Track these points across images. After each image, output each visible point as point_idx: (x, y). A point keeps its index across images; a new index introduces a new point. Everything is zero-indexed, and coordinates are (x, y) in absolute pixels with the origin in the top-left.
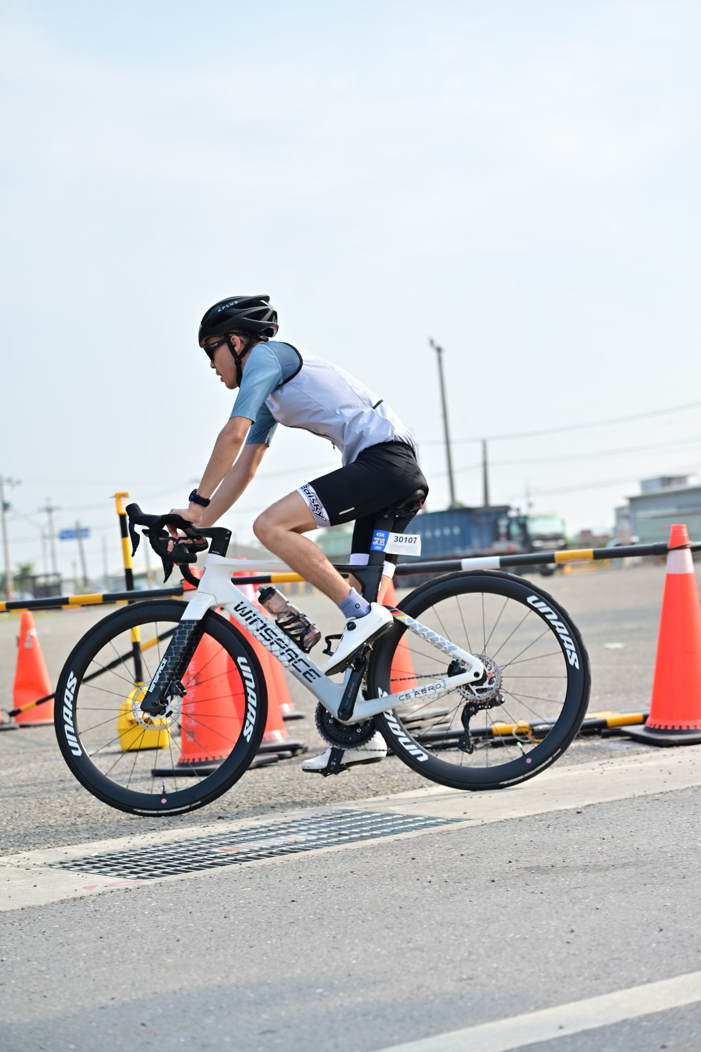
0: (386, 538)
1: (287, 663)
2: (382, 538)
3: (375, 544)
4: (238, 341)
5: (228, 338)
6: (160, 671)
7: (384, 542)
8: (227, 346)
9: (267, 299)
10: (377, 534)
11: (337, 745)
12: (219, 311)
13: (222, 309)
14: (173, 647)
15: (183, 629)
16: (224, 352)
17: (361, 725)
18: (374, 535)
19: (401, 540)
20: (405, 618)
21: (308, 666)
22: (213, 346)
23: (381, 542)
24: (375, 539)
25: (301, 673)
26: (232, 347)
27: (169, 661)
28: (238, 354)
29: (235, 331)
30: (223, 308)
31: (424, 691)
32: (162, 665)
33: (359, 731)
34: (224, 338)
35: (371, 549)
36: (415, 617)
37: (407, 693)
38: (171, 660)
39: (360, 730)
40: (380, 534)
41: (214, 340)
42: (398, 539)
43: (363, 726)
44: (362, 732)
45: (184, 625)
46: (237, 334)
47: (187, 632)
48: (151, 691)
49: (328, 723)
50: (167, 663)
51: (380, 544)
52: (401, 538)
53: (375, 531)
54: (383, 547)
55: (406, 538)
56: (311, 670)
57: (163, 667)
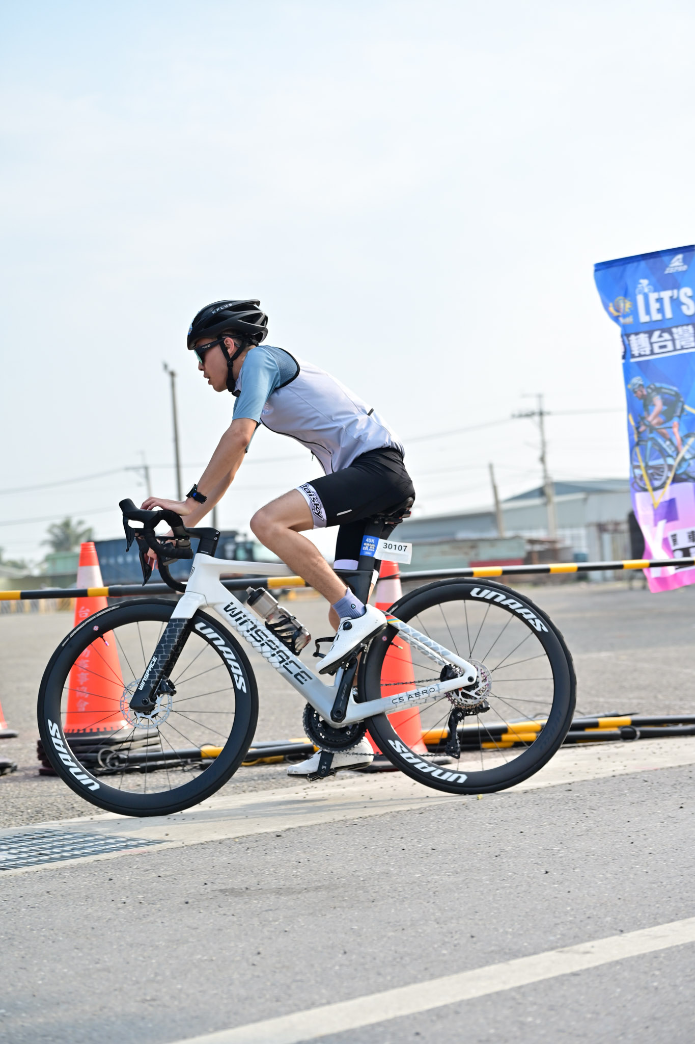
0: (376, 544)
1: (278, 665)
2: (372, 544)
3: (365, 549)
4: (232, 343)
5: (220, 341)
6: (150, 669)
7: (373, 548)
8: (220, 348)
9: (258, 303)
10: (367, 540)
11: (327, 749)
12: (213, 313)
13: (216, 311)
14: (163, 645)
15: (173, 627)
16: (216, 354)
17: (350, 728)
18: (363, 541)
19: (390, 547)
20: (397, 623)
21: (300, 668)
22: (205, 347)
23: (371, 548)
24: (365, 544)
25: (293, 675)
26: (225, 350)
27: (160, 659)
28: (231, 357)
29: (229, 333)
30: (218, 309)
31: (417, 694)
32: (152, 663)
33: (348, 733)
34: (217, 339)
35: (361, 554)
36: (406, 621)
37: (400, 697)
38: (161, 658)
39: (350, 732)
40: (370, 540)
41: (206, 342)
42: (387, 546)
43: (352, 729)
44: (352, 735)
45: (174, 624)
46: (230, 336)
47: (178, 630)
48: (141, 689)
49: (317, 727)
50: (157, 661)
51: (370, 550)
52: (390, 546)
53: (364, 536)
54: (373, 553)
55: (396, 546)
56: (303, 672)
57: (153, 665)
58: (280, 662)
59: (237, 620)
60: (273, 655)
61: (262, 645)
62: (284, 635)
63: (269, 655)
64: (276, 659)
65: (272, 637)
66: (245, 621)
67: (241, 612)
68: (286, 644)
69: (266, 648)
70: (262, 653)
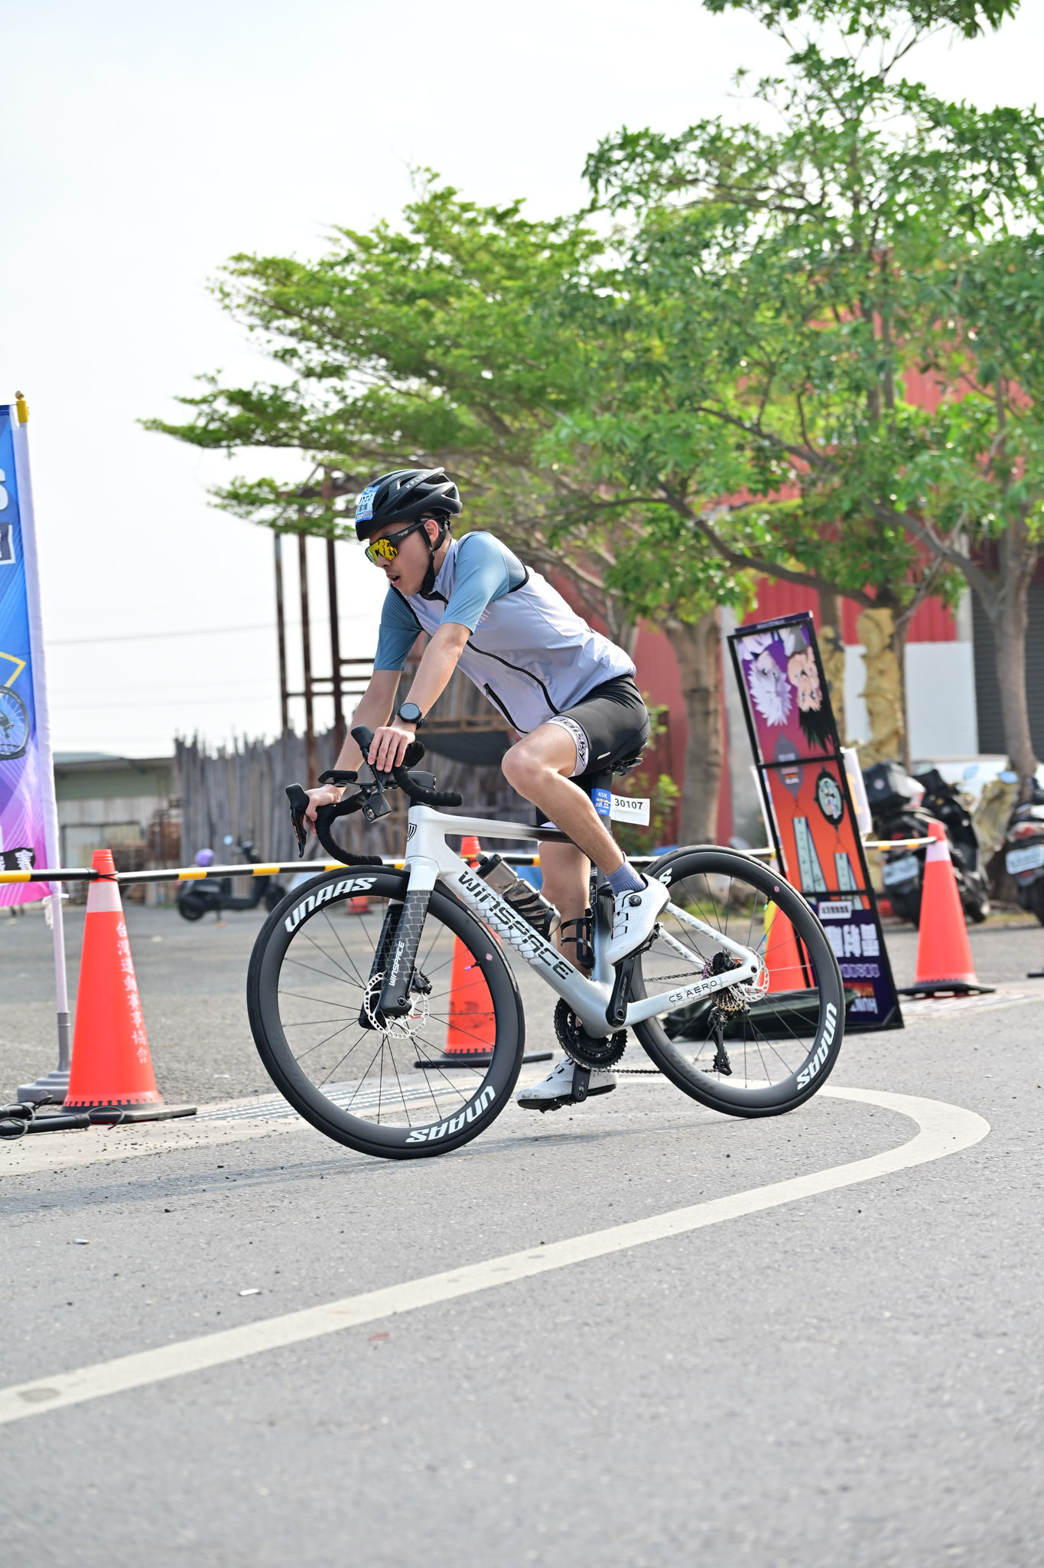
0: (609, 799)
1: (531, 954)
2: (605, 799)
3: (599, 806)
4: (435, 526)
5: (418, 525)
6: (398, 958)
7: (608, 805)
8: (419, 533)
14: (408, 926)
16: (414, 544)
18: (595, 795)
19: (622, 804)
21: (558, 958)
22: (400, 534)
23: (604, 804)
24: (598, 799)
25: (552, 967)
26: (425, 536)
27: (408, 945)
28: (433, 546)
29: (428, 514)
31: (697, 990)
32: (399, 951)
34: (414, 524)
37: (677, 993)
38: (409, 943)
40: (600, 794)
41: (400, 528)
42: (619, 803)
46: (431, 518)
48: (392, 985)
51: (604, 807)
52: (622, 802)
53: (594, 790)
54: (609, 811)
55: (628, 802)
56: (561, 962)
57: (401, 953)
58: (535, 951)
59: (476, 895)
60: (525, 941)
61: (511, 928)
62: (535, 914)
63: (519, 941)
64: (529, 947)
65: (519, 918)
66: (486, 897)
67: (478, 885)
68: (536, 927)
69: (515, 932)
70: (510, 938)
